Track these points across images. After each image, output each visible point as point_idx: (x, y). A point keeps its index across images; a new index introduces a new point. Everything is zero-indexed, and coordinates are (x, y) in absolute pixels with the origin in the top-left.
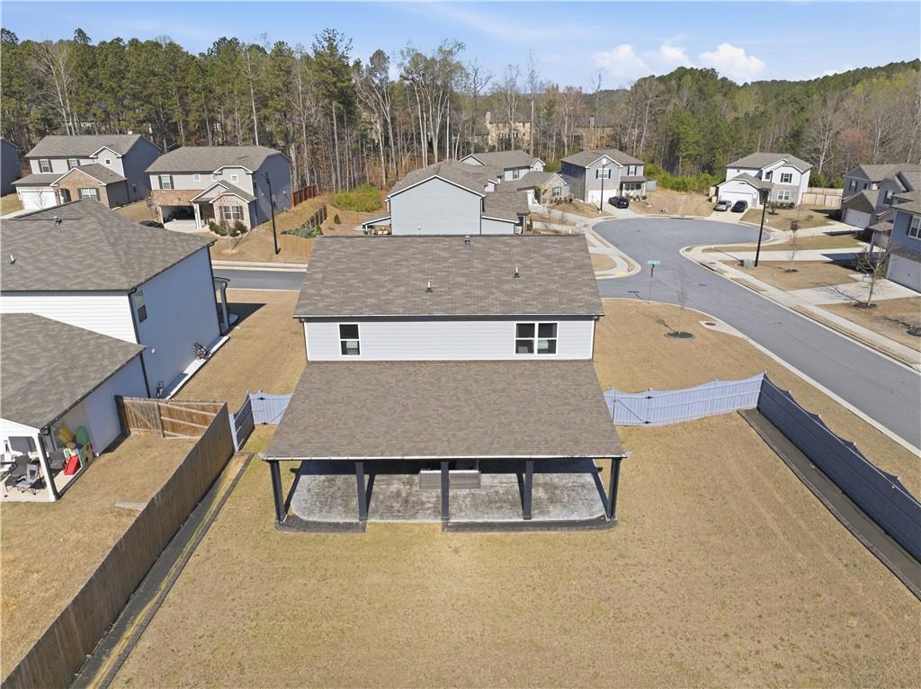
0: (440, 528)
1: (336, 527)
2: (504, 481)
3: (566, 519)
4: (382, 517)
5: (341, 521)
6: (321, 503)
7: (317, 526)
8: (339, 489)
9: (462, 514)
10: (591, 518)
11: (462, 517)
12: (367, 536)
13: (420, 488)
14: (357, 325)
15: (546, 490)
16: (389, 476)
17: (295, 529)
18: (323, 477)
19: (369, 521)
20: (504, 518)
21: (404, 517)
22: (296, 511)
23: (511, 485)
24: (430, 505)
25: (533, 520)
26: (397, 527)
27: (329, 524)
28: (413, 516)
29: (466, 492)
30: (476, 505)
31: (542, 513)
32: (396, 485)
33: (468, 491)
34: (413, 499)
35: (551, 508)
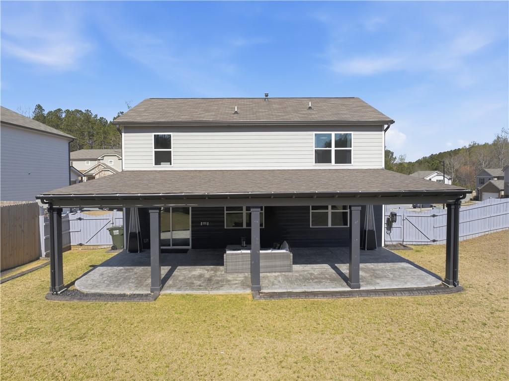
3: (400, 287)
4: (179, 289)
6: (111, 282)
9: (276, 286)
10: (430, 285)
11: (276, 289)
12: (157, 304)
13: (226, 272)
14: (170, 135)
19: (162, 292)
20: (326, 288)
21: (206, 289)
22: (79, 286)
23: (325, 270)
24: (237, 282)
25: (361, 289)
28: (218, 288)
29: (276, 274)
33: (279, 274)
34: (215, 279)
35: (378, 281)
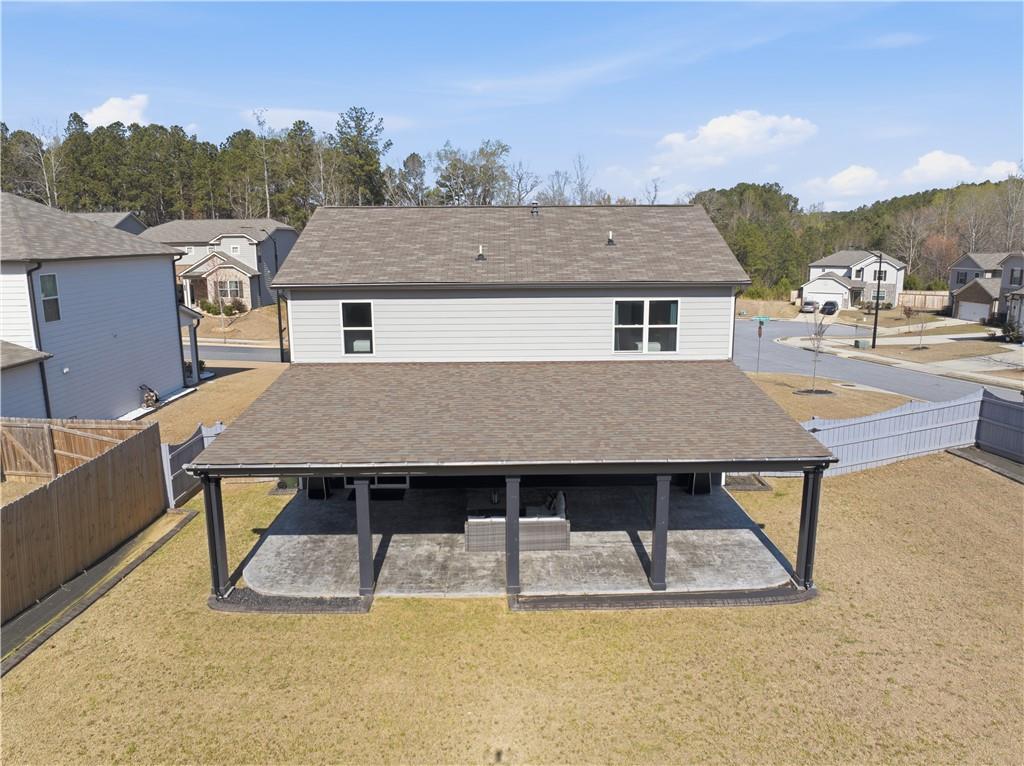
0: (504, 605)
1: (318, 604)
2: (606, 539)
4: (400, 588)
5: (327, 595)
6: (296, 570)
7: (285, 603)
8: (330, 552)
9: (544, 584)
10: (769, 586)
11: (543, 588)
12: (372, 618)
13: (467, 550)
14: (369, 304)
15: (682, 552)
16: (416, 535)
17: (242, 608)
18: (304, 538)
19: (377, 595)
20: (617, 589)
21: (440, 589)
23: (620, 545)
24: (485, 572)
25: (668, 590)
26: (427, 604)
27: (306, 600)
29: (545, 554)
30: (565, 571)
31: (682, 580)
32: (426, 547)
33: (548, 553)
34: (452, 564)
35: (696, 573)
